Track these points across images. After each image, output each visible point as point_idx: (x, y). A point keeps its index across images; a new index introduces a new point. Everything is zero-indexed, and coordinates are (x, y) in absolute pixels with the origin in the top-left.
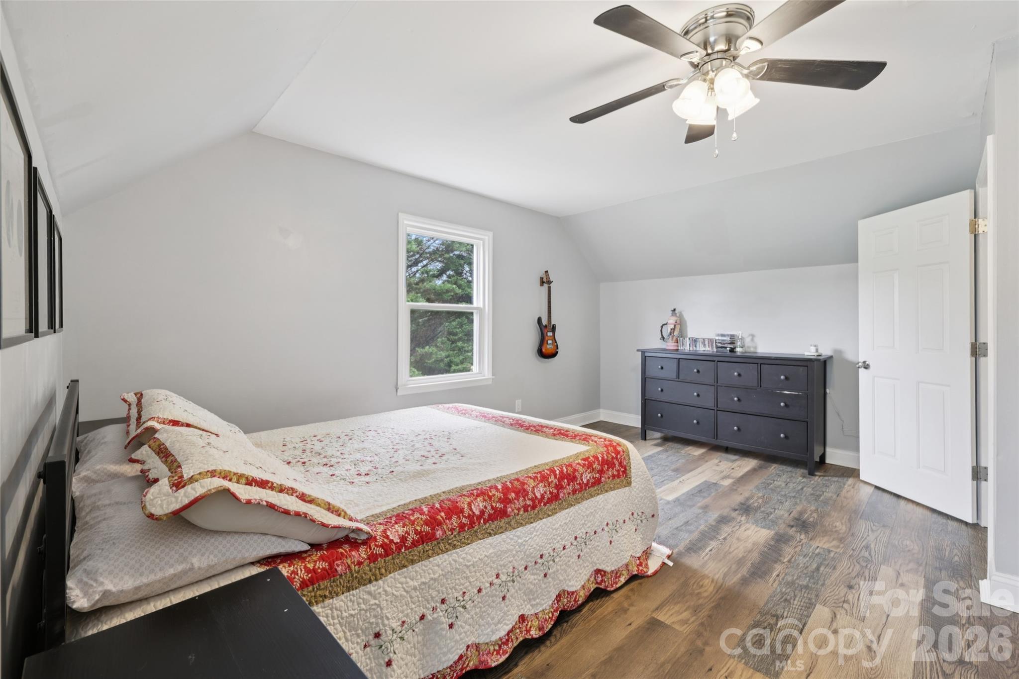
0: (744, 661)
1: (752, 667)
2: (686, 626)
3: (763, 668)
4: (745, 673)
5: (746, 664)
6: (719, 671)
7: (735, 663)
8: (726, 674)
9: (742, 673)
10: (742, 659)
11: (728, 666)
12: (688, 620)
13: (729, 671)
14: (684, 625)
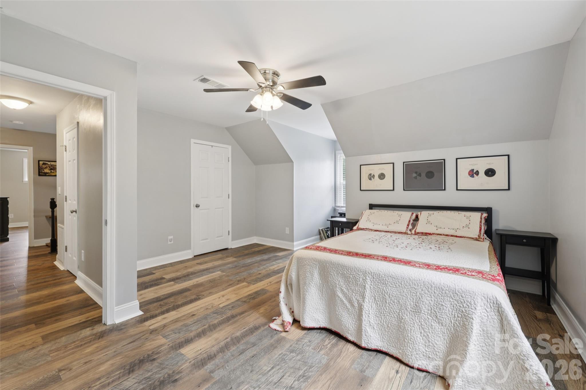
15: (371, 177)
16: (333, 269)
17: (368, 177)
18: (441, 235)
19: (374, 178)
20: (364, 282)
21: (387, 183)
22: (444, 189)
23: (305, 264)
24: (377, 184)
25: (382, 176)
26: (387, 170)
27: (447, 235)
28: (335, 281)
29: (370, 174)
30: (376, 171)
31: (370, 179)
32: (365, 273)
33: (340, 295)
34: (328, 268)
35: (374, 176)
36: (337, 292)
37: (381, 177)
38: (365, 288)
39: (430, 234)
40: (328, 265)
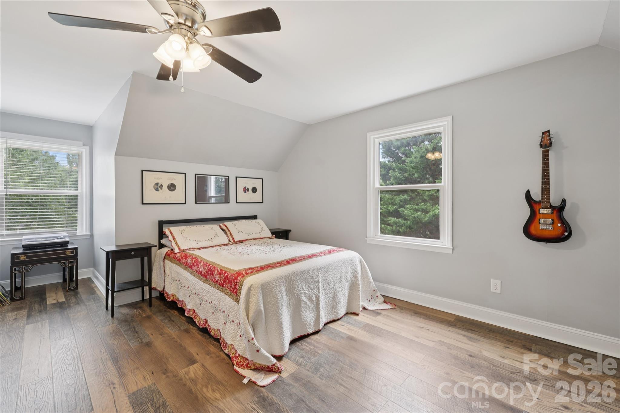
0: (147, 387)
1: (142, 389)
2: (184, 373)
3: (137, 393)
4: (141, 385)
5: (145, 388)
6: (149, 376)
7: (149, 383)
8: (146, 378)
9: (142, 384)
10: (148, 387)
11: (150, 380)
12: (188, 375)
13: (147, 379)
14: (185, 372)
15: (158, 187)
16: (297, 279)
17: (154, 187)
18: (251, 239)
19: (162, 189)
20: (318, 277)
21: (178, 196)
22: (228, 202)
23: (273, 287)
24: (165, 195)
25: (172, 187)
26: (178, 181)
27: (255, 239)
28: (299, 289)
29: (157, 184)
30: (165, 179)
31: (157, 190)
32: (317, 270)
33: (304, 299)
34: (293, 279)
35: (162, 185)
36: (302, 297)
37: (170, 188)
38: (319, 281)
39: (245, 241)
40: (292, 277)
